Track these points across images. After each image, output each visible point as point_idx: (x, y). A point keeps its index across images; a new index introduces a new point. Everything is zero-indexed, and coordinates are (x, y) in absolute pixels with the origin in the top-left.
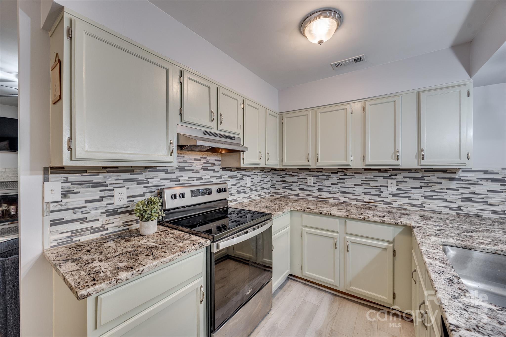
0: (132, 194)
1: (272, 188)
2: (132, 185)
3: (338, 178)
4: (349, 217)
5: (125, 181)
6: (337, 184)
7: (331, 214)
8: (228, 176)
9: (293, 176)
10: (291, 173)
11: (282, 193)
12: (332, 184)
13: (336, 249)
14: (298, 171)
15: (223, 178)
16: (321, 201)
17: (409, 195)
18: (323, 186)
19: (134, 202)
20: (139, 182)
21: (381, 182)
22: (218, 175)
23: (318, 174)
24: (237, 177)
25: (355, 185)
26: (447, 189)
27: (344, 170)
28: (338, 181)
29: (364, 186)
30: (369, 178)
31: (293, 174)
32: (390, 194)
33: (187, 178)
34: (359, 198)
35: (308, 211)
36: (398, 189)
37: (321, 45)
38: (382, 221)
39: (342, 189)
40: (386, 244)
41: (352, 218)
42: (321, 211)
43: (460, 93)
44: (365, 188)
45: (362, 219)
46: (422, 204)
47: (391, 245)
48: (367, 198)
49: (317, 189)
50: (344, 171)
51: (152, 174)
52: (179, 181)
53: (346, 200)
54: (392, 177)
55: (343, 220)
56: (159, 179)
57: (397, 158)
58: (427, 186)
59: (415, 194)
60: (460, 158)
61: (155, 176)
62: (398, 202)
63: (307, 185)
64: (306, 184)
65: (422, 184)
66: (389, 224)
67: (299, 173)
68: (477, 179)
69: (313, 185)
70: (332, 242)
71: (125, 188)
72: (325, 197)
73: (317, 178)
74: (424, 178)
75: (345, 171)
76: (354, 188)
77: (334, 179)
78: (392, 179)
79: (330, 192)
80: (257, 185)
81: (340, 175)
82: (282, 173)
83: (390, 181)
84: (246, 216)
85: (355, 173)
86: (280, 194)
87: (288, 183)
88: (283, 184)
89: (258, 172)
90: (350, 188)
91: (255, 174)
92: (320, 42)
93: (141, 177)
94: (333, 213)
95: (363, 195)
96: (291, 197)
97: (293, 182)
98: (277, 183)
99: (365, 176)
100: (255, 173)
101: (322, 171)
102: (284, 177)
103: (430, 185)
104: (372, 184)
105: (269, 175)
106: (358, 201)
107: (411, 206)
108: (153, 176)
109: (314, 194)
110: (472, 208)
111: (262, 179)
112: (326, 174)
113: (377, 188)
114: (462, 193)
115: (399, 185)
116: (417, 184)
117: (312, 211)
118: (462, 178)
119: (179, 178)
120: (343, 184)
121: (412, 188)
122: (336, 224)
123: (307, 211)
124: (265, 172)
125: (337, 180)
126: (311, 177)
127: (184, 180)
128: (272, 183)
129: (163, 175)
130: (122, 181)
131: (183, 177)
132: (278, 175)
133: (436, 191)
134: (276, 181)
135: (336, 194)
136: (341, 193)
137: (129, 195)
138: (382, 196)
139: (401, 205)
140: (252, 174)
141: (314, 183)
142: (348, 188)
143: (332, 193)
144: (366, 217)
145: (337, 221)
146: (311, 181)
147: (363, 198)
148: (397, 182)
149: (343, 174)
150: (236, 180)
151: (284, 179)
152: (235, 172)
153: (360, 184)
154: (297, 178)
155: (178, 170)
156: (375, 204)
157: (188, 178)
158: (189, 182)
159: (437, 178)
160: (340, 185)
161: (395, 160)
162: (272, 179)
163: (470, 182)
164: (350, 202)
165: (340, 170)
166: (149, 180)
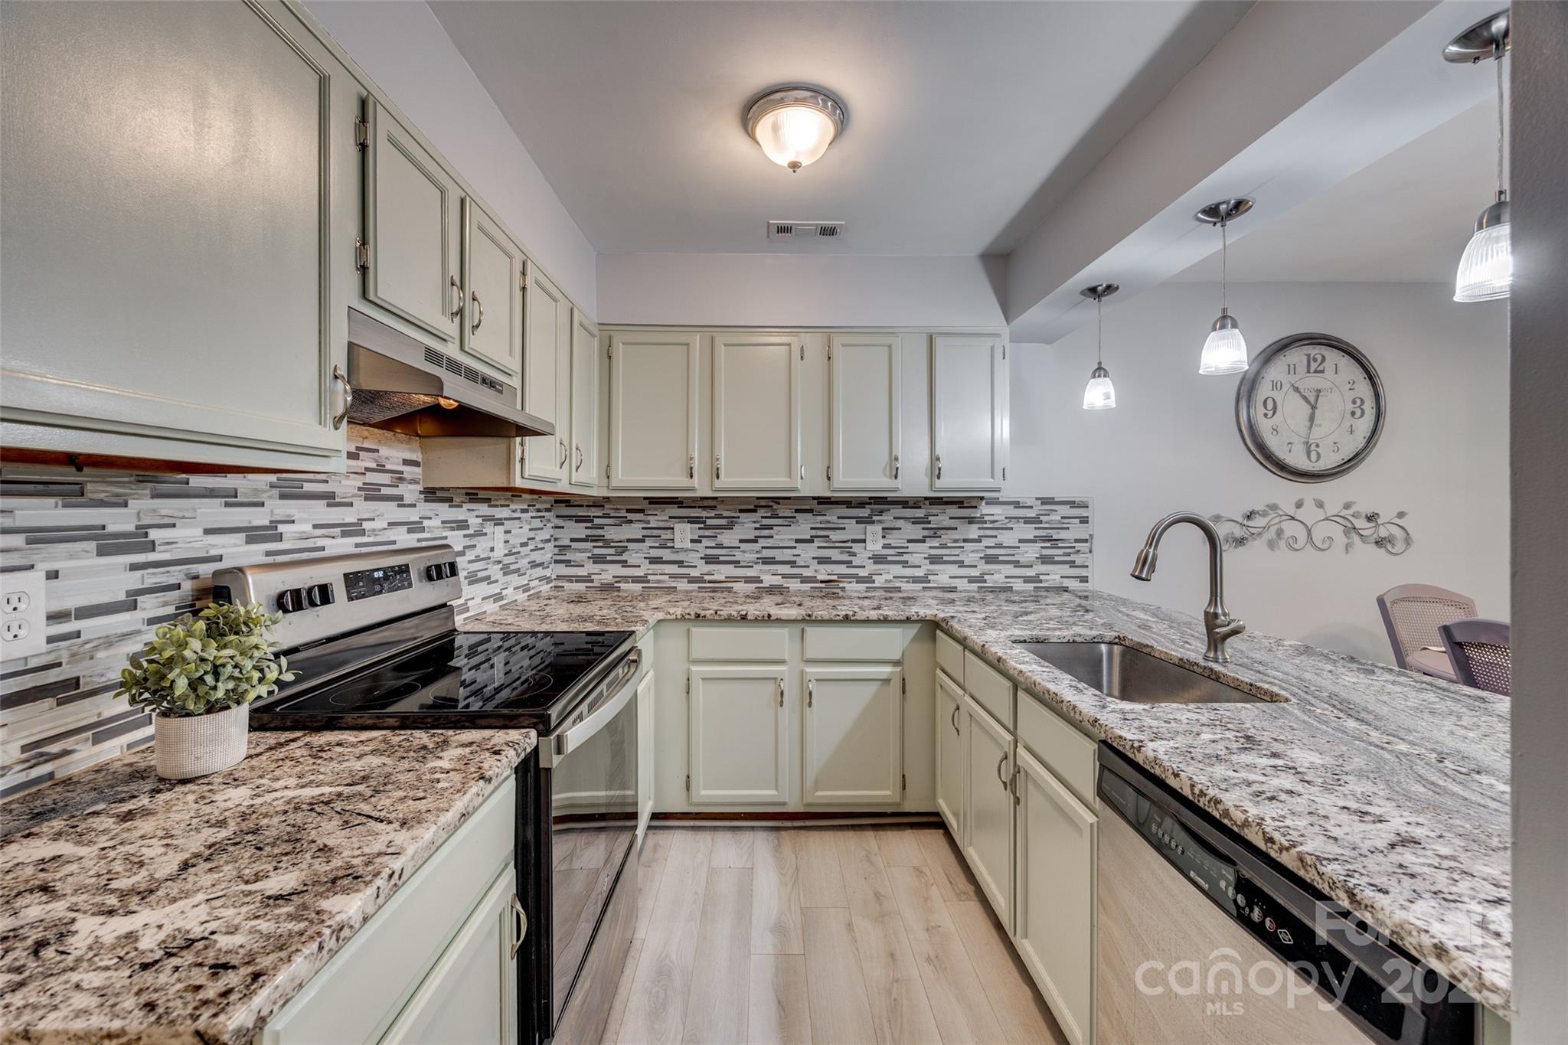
0: (71, 603)
1: (556, 562)
2: (71, 556)
3: (758, 525)
4: (813, 618)
5: (39, 536)
6: (755, 541)
7: (769, 616)
8: (443, 522)
9: (631, 521)
10: (623, 513)
11: (593, 577)
12: (741, 541)
13: (781, 706)
14: (645, 505)
15: (428, 527)
16: (714, 590)
17: (905, 558)
18: (720, 546)
19: (83, 638)
20: (109, 544)
21: (853, 530)
22: (412, 515)
23: (704, 514)
24: (467, 527)
25: (797, 541)
26: (965, 541)
27: (771, 504)
28: (758, 533)
29: (817, 543)
30: (829, 522)
31: (630, 516)
32: (870, 558)
33: (308, 527)
34: (806, 573)
35: (708, 616)
36: (886, 546)
37: (794, 172)
38: (882, 618)
39: (766, 553)
40: (887, 670)
41: (819, 618)
42: (744, 613)
43: (992, 349)
44: (819, 547)
45: (841, 618)
46: (926, 576)
47: (898, 669)
48: (823, 573)
49: (701, 558)
50: (771, 506)
51: (168, 507)
52: (280, 538)
53: (777, 580)
54: (875, 518)
55: (796, 629)
56: (200, 531)
57: (894, 473)
58: (935, 536)
59: (914, 555)
60: (993, 477)
61: (184, 518)
62: (886, 575)
63: (673, 547)
64: (669, 545)
65: (926, 533)
66: (895, 621)
67: (649, 513)
68: (1006, 518)
69: (689, 545)
70: (770, 687)
71: (38, 576)
72: (722, 578)
73: (702, 526)
74: (930, 518)
75: (775, 506)
76: (795, 547)
77: (747, 526)
78: (873, 522)
79: (736, 563)
80: (519, 553)
81: (762, 517)
82: (592, 514)
83: (870, 528)
84: (491, 662)
85: (797, 511)
86: (587, 579)
87: (612, 544)
88: (594, 547)
89: (523, 511)
90: (785, 550)
91: (515, 515)
92: (794, 166)
93: (117, 521)
94: (776, 612)
95: (814, 565)
96: (622, 585)
97: (629, 541)
98: (574, 545)
99: (820, 518)
100: (513, 511)
101: (715, 507)
102: (601, 527)
103: (939, 534)
104: (835, 536)
105: (549, 520)
106: (805, 580)
107: (908, 582)
108: (176, 515)
109: (694, 573)
110: (999, 575)
111: (532, 534)
112: (726, 514)
113: (845, 546)
114: (986, 547)
115: (887, 536)
116: (917, 532)
117: (720, 615)
118: (986, 518)
119: (281, 528)
120: (770, 540)
121: (909, 541)
122: (779, 641)
123: (705, 616)
124: (539, 511)
125: (756, 529)
126: (684, 522)
127: (298, 535)
128: (555, 546)
129: (214, 511)
130: (18, 540)
131: (293, 522)
132: (579, 519)
133: (949, 545)
134: (572, 540)
135: (752, 567)
136: (763, 563)
137: (57, 606)
138: (854, 564)
139: (890, 581)
140: (508, 516)
141: (692, 541)
142: (781, 550)
143: (742, 564)
144: (851, 613)
145: (784, 633)
146: (684, 533)
147: (816, 571)
148: (883, 529)
149: (769, 515)
150: (465, 536)
151: (600, 532)
152: (461, 506)
153: (809, 537)
154: (643, 528)
155: (276, 492)
156: (841, 585)
157: (315, 526)
158: (315, 543)
159: (951, 518)
160: (762, 542)
161: (891, 478)
162: (558, 533)
163: (996, 525)
164: (785, 585)
165: (763, 503)
166: (154, 534)
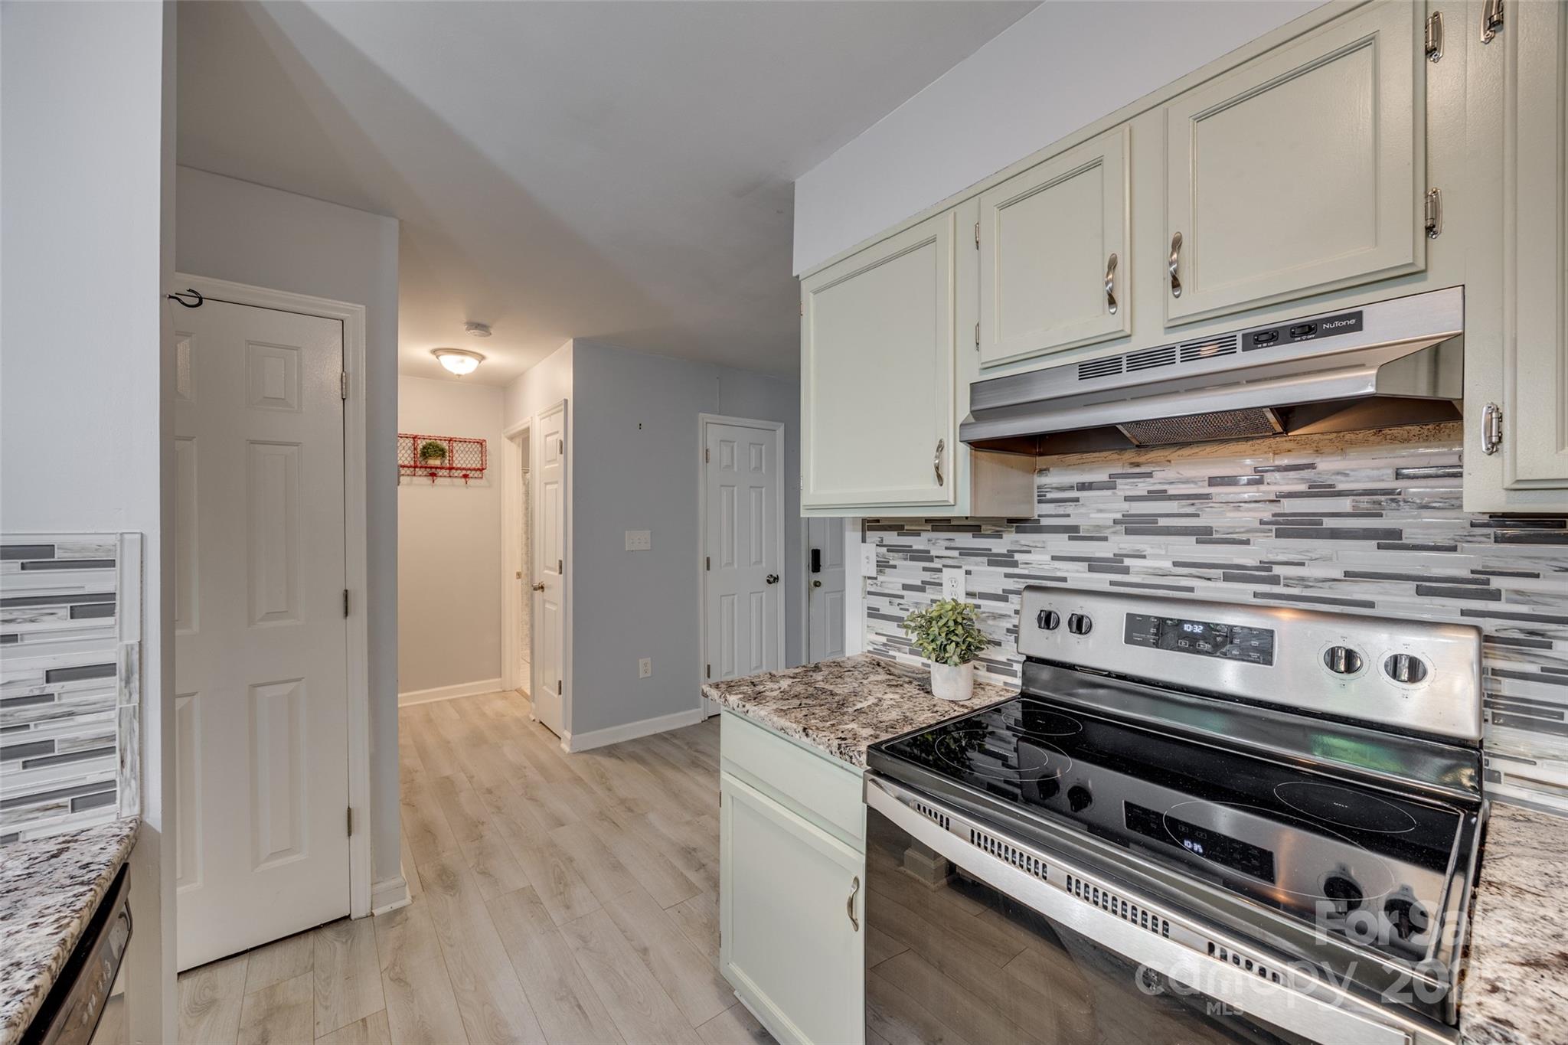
0: (977, 589)
2: (977, 564)
5: (966, 552)
19: (982, 610)
20: (995, 560)
33: (1167, 565)
51: (1026, 539)
52: (1126, 571)
56: (1048, 558)
61: (1036, 547)
71: (962, 572)
93: (999, 546)
108: (1031, 545)
119: (1127, 562)
127: (1150, 570)
129: (1060, 544)
130: (956, 553)
131: (1144, 557)
137: (971, 589)
155: (1121, 528)
157: (1175, 564)
158: (1177, 582)
166: (1017, 557)
